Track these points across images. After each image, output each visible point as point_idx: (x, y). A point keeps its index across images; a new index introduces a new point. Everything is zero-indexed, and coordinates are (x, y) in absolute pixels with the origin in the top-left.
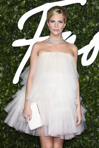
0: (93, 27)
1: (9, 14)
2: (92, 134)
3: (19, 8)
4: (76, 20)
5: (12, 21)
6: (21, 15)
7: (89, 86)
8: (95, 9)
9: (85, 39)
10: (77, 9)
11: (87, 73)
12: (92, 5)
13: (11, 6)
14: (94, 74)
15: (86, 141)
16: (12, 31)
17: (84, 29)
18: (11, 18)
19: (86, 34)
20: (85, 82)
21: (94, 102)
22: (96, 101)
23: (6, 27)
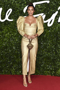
0: (52, 12)
1: (20, 7)
2: (51, 52)
3: (24, 5)
4: (45, 9)
5: (21, 9)
6: (25, 7)
7: (50, 34)
8: (53, 5)
9: (49, 16)
10: (46, 5)
11: (49, 29)
12: (51, 3)
13: (21, 4)
14: (52, 29)
15: (49, 54)
16: (21, 13)
17: (49, 12)
18: (21, 8)
19: (49, 14)
20: (49, 33)
21: (52, 40)
22: (53, 40)
23: (19, 12)
